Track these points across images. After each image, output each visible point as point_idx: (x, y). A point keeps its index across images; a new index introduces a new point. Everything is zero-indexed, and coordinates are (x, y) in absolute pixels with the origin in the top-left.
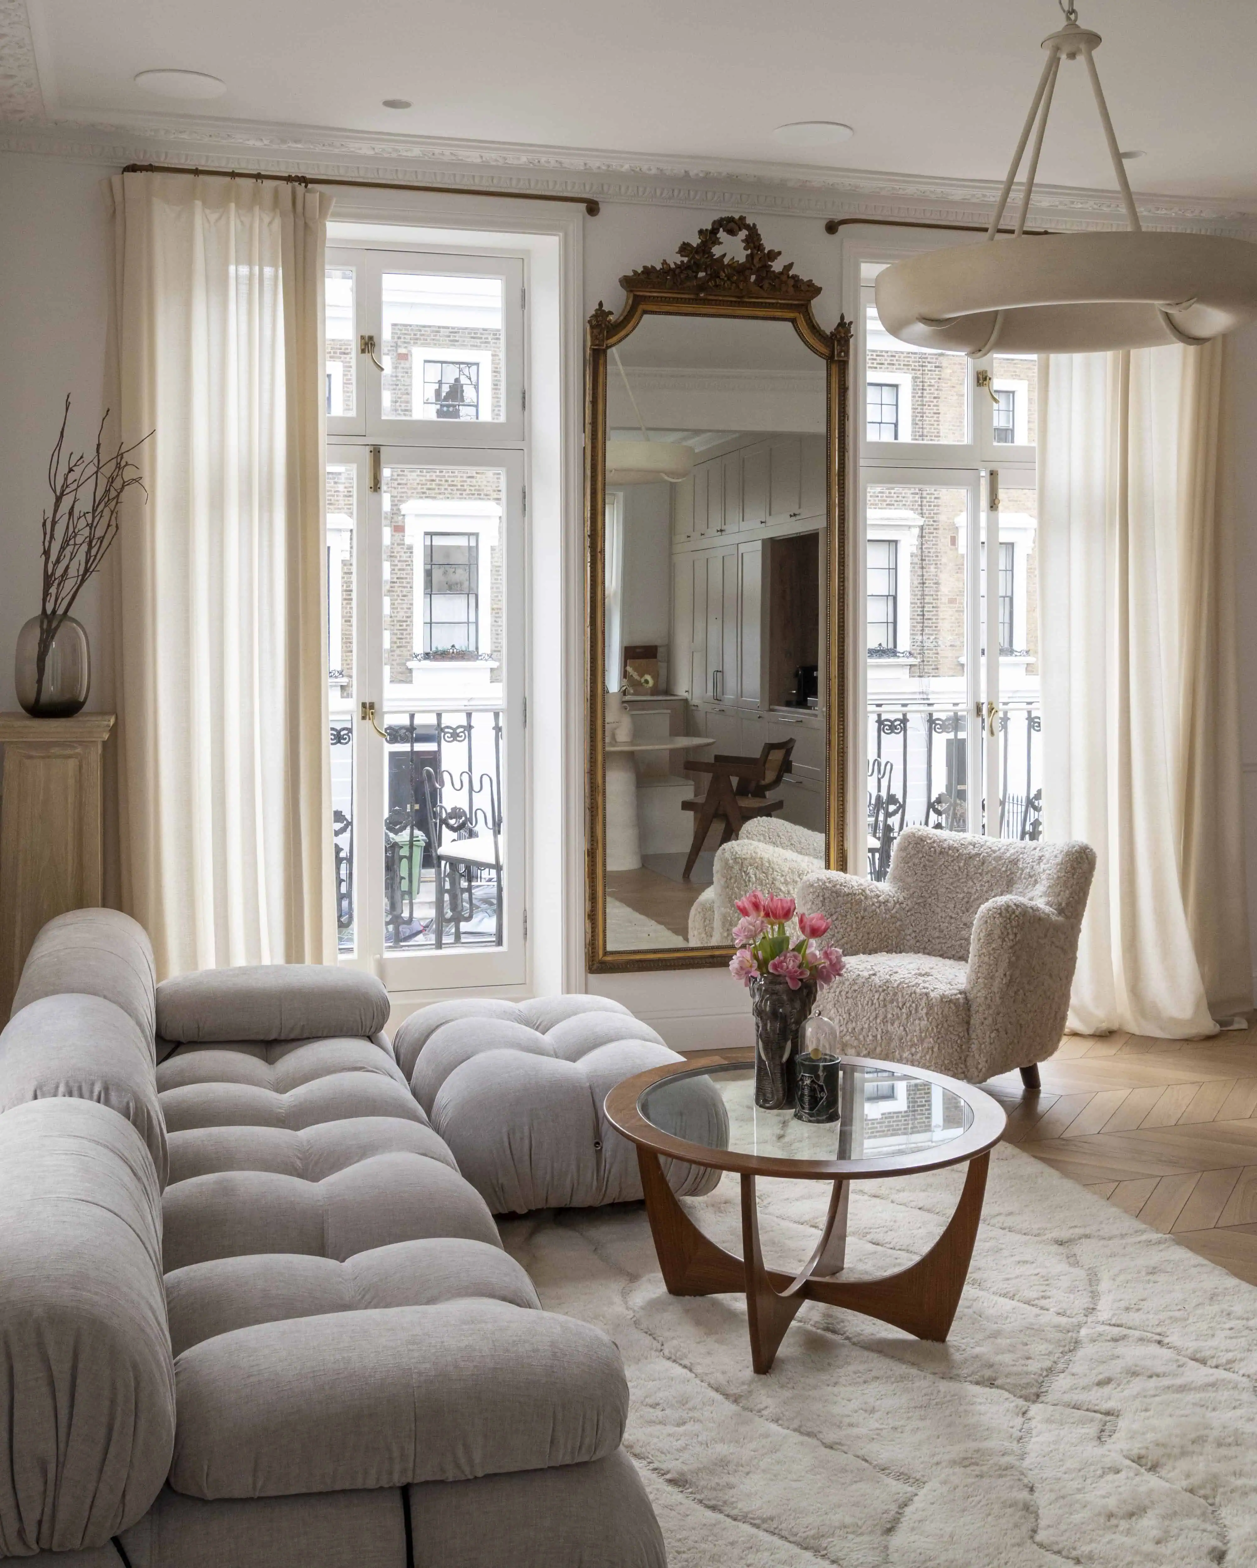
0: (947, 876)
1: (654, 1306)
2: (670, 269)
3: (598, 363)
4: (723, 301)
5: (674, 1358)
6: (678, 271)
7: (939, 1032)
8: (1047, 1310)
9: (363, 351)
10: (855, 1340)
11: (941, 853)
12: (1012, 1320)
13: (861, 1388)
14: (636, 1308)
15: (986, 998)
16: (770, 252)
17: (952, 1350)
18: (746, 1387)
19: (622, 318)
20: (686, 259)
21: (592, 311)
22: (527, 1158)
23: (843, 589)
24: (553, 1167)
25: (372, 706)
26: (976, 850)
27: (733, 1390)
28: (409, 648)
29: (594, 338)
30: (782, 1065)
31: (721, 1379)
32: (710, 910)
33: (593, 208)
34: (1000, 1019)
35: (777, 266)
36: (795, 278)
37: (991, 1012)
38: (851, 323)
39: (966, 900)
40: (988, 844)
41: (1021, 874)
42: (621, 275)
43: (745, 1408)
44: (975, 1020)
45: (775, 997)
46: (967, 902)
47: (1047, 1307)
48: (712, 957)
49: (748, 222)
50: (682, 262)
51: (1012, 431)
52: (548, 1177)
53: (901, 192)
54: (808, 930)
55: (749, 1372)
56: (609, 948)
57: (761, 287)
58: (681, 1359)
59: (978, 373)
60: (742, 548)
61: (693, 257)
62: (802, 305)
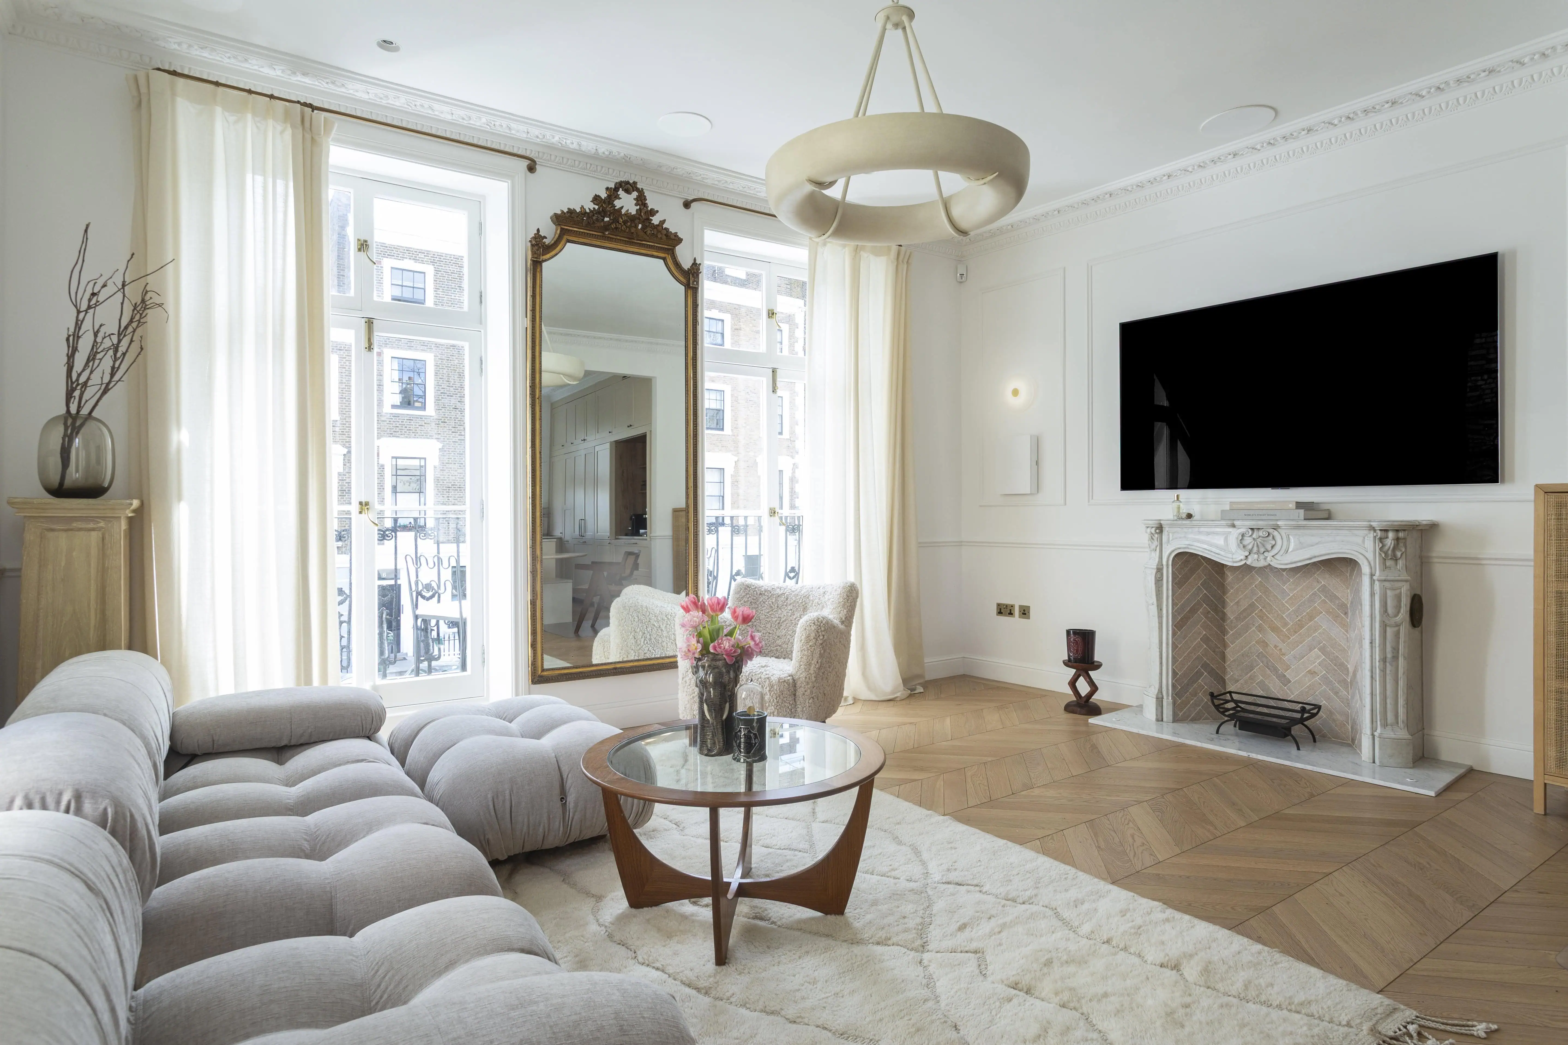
0: (765, 608)
1: (621, 919)
2: (586, 213)
3: (536, 272)
4: (621, 240)
5: (647, 962)
6: (591, 214)
7: (778, 702)
8: (899, 879)
9: (359, 250)
10: (779, 923)
11: (760, 594)
12: (881, 890)
13: (798, 963)
14: (607, 924)
15: (806, 678)
16: (651, 209)
17: (851, 920)
18: (711, 979)
19: (553, 242)
20: (596, 207)
21: (532, 234)
22: (508, 815)
23: (696, 432)
24: (528, 821)
25: (367, 504)
26: (782, 591)
27: (702, 984)
28: (382, 524)
29: (533, 253)
30: (722, 721)
31: (691, 975)
32: (607, 642)
33: (531, 169)
34: (814, 691)
35: (655, 220)
36: (667, 229)
37: (809, 686)
38: (700, 264)
39: (778, 622)
40: (788, 587)
41: (812, 604)
42: (552, 214)
43: (716, 999)
44: (800, 692)
45: (716, 670)
46: (779, 623)
47: (898, 876)
48: (615, 669)
49: (638, 186)
50: (594, 208)
51: (723, 411)
52: (525, 828)
53: (731, 186)
54: (740, 618)
55: (711, 965)
56: (545, 667)
57: (645, 233)
58: (653, 963)
59: (769, 310)
60: (597, 448)
61: (602, 205)
62: (670, 249)
